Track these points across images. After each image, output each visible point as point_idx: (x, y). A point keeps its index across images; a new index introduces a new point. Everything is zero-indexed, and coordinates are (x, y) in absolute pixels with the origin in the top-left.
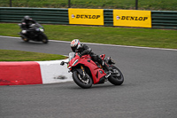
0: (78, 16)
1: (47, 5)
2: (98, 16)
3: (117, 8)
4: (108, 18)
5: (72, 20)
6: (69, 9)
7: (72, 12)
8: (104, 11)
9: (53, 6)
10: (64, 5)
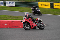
0: (42, 5)
1: (31, 1)
2: (49, 5)
3: (55, 2)
4: (52, 6)
5: (40, 6)
6: (39, 3)
7: (40, 3)
8: (51, 3)
9: (33, 1)
10: (37, 1)
